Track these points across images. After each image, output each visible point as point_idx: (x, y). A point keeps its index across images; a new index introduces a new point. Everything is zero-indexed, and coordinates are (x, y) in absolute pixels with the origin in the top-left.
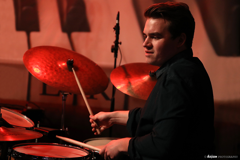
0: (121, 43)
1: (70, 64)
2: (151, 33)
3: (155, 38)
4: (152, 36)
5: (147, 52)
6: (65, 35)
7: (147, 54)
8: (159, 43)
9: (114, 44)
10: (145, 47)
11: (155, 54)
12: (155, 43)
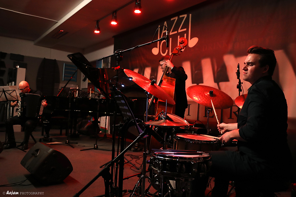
0: (242, 83)
1: (211, 93)
2: (248, 62)
3: (250, 65)
4: (248, 64)
5: (244, 73)
6: (216, 84)
7: (244, 74)
8: (252, 68)
9: (238, 84)
10: (243, 69)
11: (248, 75)
12: (250, 68)
